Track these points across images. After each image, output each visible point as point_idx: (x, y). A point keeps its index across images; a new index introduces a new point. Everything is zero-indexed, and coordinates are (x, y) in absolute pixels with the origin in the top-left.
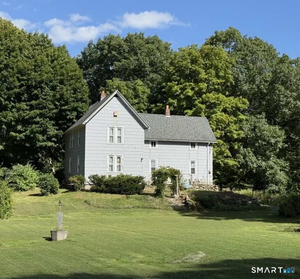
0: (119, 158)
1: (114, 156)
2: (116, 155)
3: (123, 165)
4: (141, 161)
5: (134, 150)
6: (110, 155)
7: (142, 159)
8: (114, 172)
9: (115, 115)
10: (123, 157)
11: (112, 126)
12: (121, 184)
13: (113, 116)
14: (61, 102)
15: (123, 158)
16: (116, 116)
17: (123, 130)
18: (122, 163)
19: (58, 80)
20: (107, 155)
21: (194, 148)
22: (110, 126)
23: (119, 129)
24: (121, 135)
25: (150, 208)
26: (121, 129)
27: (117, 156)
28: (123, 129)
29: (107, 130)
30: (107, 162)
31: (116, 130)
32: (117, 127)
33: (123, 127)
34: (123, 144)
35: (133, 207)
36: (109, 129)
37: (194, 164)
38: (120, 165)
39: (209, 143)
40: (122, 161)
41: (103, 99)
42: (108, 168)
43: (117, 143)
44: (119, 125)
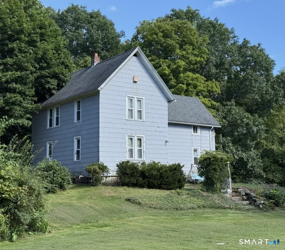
0: (140, 140)
1: (134, 137)
2: (137, 135)
3: (144, 150)
4: (165, 145)
5: (157, 129)
6: (129, 135)
7: (166, 142)
8: (135, 159)
9: (135, 80)
10: (144, 138)
11: (131, 96)
12: (163, 175)
13: (132, 82)
14: (41, 64)
15: (144, 140)
16: (135, 82)
17: (144, 102)
18: (143, 147)
19: (38, 33)
20: (127, 134)
21: (196, 132)
22: (129, 96)
23: (139, 101)
24: (141, 109)
25: (218, 207)
26: (141, 100)
27: (137, 137)
28: (144, 100)
29: (125, 101)
30: (126, 144)
31: (135, 101)
32: (137, 97)
33: (144, 98)
34: (144, 121)
35: (199, 207)
36: (127, 98)
37: (196, 152)
38: (141, 150)
39: (213, 128)
40: (143, 144)
41: (97, 64)
42: (127, 154)
43: (137, 119)
44: (139, 95)
